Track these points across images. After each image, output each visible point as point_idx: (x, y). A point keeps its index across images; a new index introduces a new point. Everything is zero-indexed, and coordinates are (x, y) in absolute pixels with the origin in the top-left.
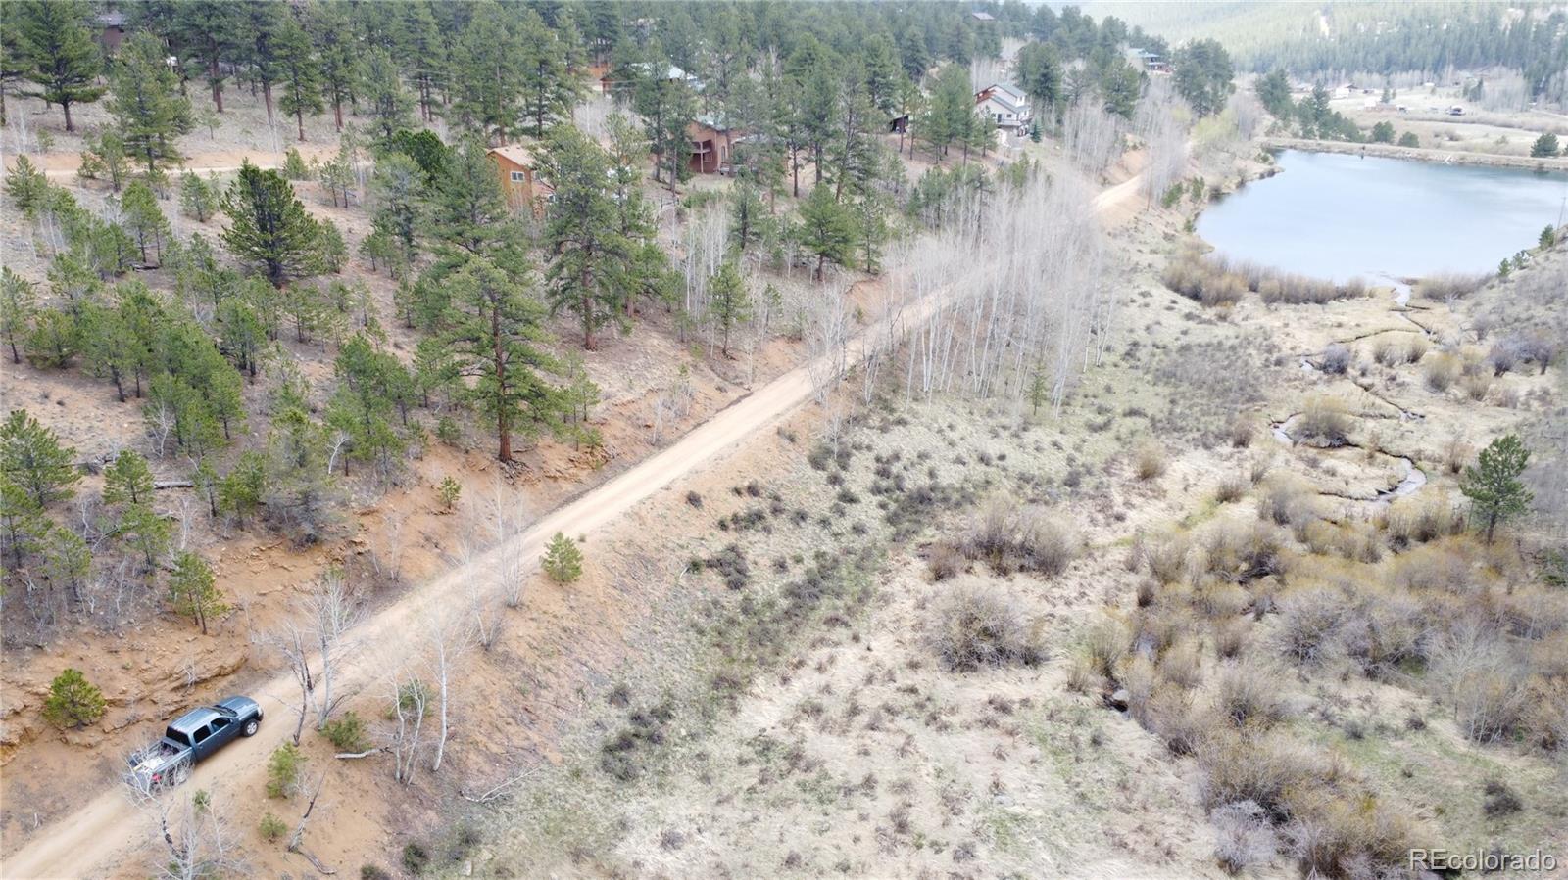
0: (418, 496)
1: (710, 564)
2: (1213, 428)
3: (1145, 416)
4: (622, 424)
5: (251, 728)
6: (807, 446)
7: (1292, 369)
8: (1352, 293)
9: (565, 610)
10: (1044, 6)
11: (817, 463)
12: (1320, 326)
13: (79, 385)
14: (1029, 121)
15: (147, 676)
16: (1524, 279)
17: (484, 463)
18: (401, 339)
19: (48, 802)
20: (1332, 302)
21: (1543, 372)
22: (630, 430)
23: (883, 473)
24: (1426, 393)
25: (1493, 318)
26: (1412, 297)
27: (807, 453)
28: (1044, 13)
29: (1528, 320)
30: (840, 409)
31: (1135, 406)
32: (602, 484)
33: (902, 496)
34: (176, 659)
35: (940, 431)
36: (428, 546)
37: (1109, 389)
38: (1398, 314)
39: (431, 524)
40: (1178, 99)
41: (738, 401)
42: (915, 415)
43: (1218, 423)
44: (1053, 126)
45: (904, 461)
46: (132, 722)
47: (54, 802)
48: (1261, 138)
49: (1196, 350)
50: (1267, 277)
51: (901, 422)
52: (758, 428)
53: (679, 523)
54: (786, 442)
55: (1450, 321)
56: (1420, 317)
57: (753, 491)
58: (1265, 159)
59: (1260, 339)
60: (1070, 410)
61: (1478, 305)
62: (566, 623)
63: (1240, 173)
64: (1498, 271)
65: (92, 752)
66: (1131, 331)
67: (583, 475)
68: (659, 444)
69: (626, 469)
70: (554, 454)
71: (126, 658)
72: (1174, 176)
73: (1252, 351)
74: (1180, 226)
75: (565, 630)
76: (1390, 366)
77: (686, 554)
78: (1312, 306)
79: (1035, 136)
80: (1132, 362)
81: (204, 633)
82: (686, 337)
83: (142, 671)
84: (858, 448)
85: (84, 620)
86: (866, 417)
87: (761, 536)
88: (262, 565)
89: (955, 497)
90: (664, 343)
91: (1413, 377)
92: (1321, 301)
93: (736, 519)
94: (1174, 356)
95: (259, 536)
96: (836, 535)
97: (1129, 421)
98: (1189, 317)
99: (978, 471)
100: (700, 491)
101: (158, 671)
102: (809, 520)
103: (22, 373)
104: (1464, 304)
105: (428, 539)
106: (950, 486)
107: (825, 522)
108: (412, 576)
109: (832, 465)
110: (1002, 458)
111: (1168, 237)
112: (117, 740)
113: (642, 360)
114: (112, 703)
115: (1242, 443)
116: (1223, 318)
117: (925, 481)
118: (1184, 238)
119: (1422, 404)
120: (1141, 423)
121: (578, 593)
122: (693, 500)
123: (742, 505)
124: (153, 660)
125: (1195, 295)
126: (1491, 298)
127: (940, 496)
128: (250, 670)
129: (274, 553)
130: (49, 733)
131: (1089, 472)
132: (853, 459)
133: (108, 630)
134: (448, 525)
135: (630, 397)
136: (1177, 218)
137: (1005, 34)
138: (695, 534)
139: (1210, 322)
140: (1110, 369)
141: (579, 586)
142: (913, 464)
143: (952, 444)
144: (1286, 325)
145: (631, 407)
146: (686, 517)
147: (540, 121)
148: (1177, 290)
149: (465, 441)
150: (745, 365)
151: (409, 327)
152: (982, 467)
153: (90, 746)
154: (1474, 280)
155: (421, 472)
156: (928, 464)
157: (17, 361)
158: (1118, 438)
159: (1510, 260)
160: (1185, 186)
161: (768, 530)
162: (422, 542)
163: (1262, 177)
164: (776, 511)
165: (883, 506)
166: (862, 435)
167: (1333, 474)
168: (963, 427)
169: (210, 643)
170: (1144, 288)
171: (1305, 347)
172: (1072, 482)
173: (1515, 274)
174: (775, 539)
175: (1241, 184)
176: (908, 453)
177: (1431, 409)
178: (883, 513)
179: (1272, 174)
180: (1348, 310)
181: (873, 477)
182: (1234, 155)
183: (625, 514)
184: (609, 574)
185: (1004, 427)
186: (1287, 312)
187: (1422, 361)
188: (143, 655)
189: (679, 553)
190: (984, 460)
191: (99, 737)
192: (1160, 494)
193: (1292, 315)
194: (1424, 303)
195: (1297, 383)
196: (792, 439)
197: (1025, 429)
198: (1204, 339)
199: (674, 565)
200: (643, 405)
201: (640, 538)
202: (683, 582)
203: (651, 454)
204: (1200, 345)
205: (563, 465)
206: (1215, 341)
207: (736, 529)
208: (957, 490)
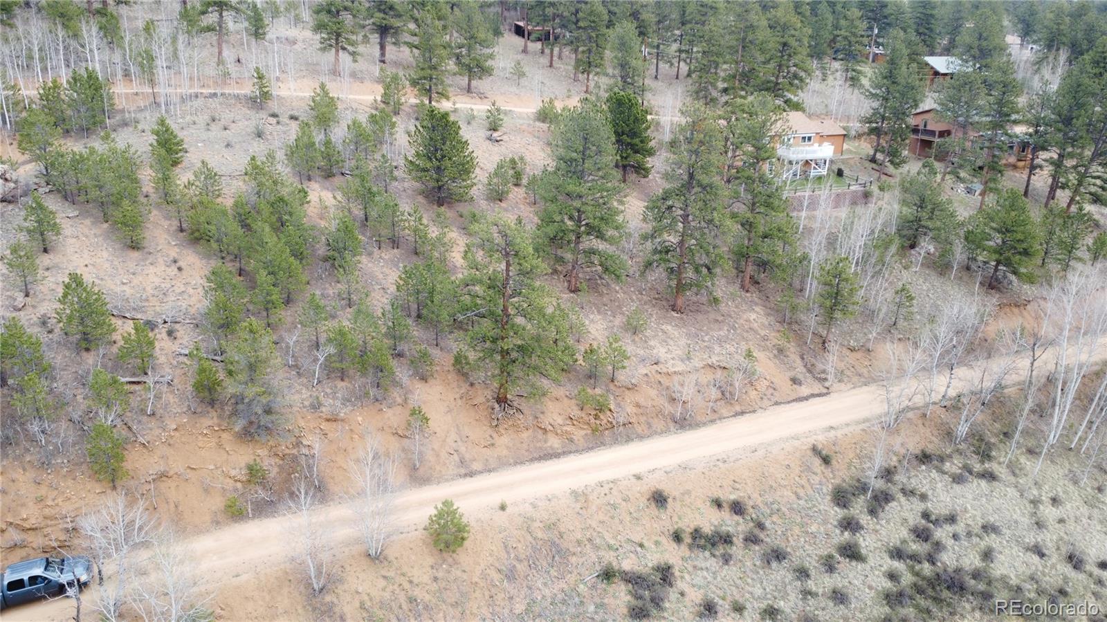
0: (393, 415)
1: (627, 578)
6: (841, 474)
9: (426, 579)
11: (841, 497)
15: (48, 512)
17: (480, 400)
22: (658, 401)
23: (922, 534)
27: (837, 481)
30: (913, 441)
32: (592, 449)
33: (926, 569)
35: (1035, 502)
39: (388, 444)
42: (1014, 469)
45: (960, 528)
51: (990, 476)
52: (796, 438)
53: (626, 519)
54: (817, 462)
57: (737, 508)
62: (417, 593)
67: (579, 434)
68: (683, 423)
71: (42, 492)
75: (412, 600)
77: (609, 558)
81: (113, 490)
83: (46, 506)
84: (908, 493)
85: (34, 450)
86: (942, 459)
87: (713, 563)
89: (1001, 597)
90: (763, 319)
93: (696, 534)
96: (807, 593)
99: (1056, 571)
100: (667, 488)
101: (57, 510)
102: (785, 563)
103: (174, 241)
106: (1004, 579)
107: (803, 573)
108: (337, 489)
109: (858, 508)
117: (972, 561)
121: (454, 564)
122: (659, 499)
123: (710, 520)
124: (59, 500)
127: (982, 587)
129: (223, 436)
132: (893, 504)
133: (44, 464)
135: (680, 368)
138: (635, 537)
141: (461, 557)
142: (969, 534)
143: (1039, 525)
145: (675, 378)
146: (639, 515)
149: (476, 374)
152: (1068, 570)
156: (992, 540)
157: (182, 230)
161: (727, 559)
164: (751, 540)
165: (892, 576)
166: (924, 479)
169: (112, 499)
174: (731, 572)
176: (972, 517)
178: (888, 584)
181: (904, 533)
184: (504, 555)
188: (55, 493)
189: (602, 553)
190: (1075, 561)
196: (826, 460)
199: (588, 563)
200: (692, 378)
201: (569, 523)
202: (583, 588)
205: (559, 420)
207: (690, 547)
208: (1010, 588)
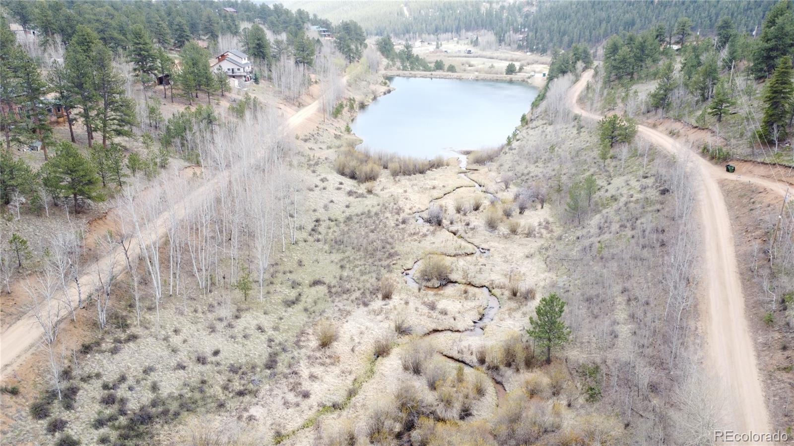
2: (368, 285)
3: (324, 283)
6: (31, 395)
7: (411, 227)
8: (436, 165)
10: (264, 4)
11: (39, 412)
12: (423, 190)
14: (251, 72)
16: (520, 147)
20: (428, 172)
21: (542, 207)
23: (108, 401)
24: (487, 233)
25: (510, 174)
26: (468, 163)
27: (31, 402)
28: (264, 8)
29: (528, 174)
30: (73, 343)
31: (317, 277)
33: (123, 421)
35: (166, 339)
37: (300, 263)
38: (463, 175)
40: (338, 53)
42: (145, 325)
43: (371, 281)
45: (130, 381)
48: (382, 72)
49: (355, 219)
50: (392, 159)
51: (133, 338)
55: (489, 175)
56: (475, 176)
58: (385, 84)
59: (392, 204)
60: (272, 288)
61: (501, 165)
63: (373, 92)
64: (506, 142)
66: (315, 211)
72: (338, 98)
73: (388, 215)
74: (343, 129)
76: (465, 214)
78: (418, 175)
79: (256, 80)
80: (316, 236)
84: (86, 379)
86: (98, 344)
89: (174, 406)
91: (478, 220)
92: (422, 172)
94: (342, 225)
97: (313, 290)
98: (350, 193)
99: (195, 372)
104: (494, 165)
106: (170, 396)
109: (57, 411)
110: (216, 353)
111: (337, 137)
115: (387, 296)
116: (370, 192)
117: (147, 397)
118: (346, 136)
119: (486, 241)
120: (322, 290)
125: (353, 177)
126: (507, 159)
127: (160, 409)
131: (284, 350)
132: (80, 392)
136: (341, 124)
139: (362, 196)
140: (302, 244)
142: (138, 382)
143: (174, 351)
144: (405, 191)
148: (343, 174)
152: (200, 368)
154: (496, 149)
156: (153, 377)
158: (306, 310)
159: (511, 136)
160: (345, 103)
163: (385, 94)
165: (103, 440)
166: (93, 363)
167: (446, 314)
168: (187, 329)
170: (323, 176)
171: (418, 206)
172: (271, 364)
173: (515, 144)
175: (375, 98)
176: (135, 370)
177: (492, 244)
179: (389, 92)
180: (437, 176)
181: (97, 407)
182: (369, 83)
185: (220, 320)
186: (404, 180)
187: (481, 209)
190: (201, 360)
192: (335, 360)
193: (408, 183)
194: (475, 166)
195: (415, 237)
196: (14, 392)
197: (237, 317)
198: (359, 210)
204: (357, 215)
206: (366, 210)
208: (176, 399)
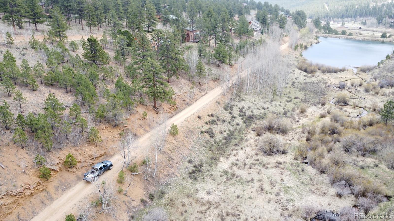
0: (137, 116)
1: (206, 132)
2: (316, 101)
3: (299, 99)
4: (179, 100)
5: (111, 168)
6: (223, 106)
7: (332, 88)
8: (343, 70)
9: (175, 142)
10: (260, 2)
11: (226, 109)
12: (336, 78)
13: (56, 89)
14: (260, 30)
15: (85, 156)
16: (384, 67)
17: (151, 109)
18: (126, 80)
19: (66, 184)
20: (339, 72)
21: (392, 88)
22: (181, 101)
23: (241, 111)
24: (365, 93)
25: (378, 76)
26: (357, 71)
28: (260, 4)
29: (387, 76)
30: (229, 97)
31: (297, 96)
32: (176, 114)
33: (246, 117)
34: (91, 152)
35: (252, 102)
36: (141, 127)
37: (289, 93)
38: (355, 75)
39: (141, 122)
40: (294, 24)
41: (204, 95)
42: (246, 98)
44: (266, 31)
45: (245, 109)
46: (82, 167)
47: (68, 185)
48: (315, 34)
49: (308, 84)
50: (322, 66)
51: (243, 100)
52: (211, 101)
53: (197, 123)
54: (218, 104)
55: (367, 76)
56: (360, 76)
57: (212, 115)
58: (317, 39)
59: (323, 81)
60: (281, 97)
61: (373, 73)
62: (176, 145)
63: (311, 42)
64: (377, 65)
65: (74, 173)
66: (292, 79)
67: (172, 112)
68: (188, 105)
69: (182, 111)
70: (165, 106)
71: (80, 152)
72: (296, 43)
73: (321, 84)
74: (299, 55)
75: (176, 146)
76: (355, 87)
77: (200, 130)
78: (334, 73)
79: (262, 33)
80: (294, 86)
81: (96, 146)
82: (190, 80)
83: (84, 155)
84: (234, 106)
85: (69, 143)
86: (235, 99)
87: (215, 126)
88: (106, 131)
90: (185, 81)
91: (362, 89)
92: (336, 72)
93: (209, 122)
94: (303, 85)
95: (104, 124)
96: (232, 126)
97: (296, 100)
98: (305, 76)
100: (201, 115)
101: (87, 155)
102: (226, 122)
103: (43, 86)
104: (370, 73)
105: (141, 126)
106: (257, 115)
107: (229, 123)
108: (138, 134)
109: (229, 110)
110: (268, 108)
111: (297, 58)
112: (79, 171)
113: (181, 85)
114: (78, 162)
115: (323, 104)
116: (313, 76)
117: (251, 114)
118: (300, 58)
119: (364, 96)
120: (299, 100)
121: (177, 138)
122: (199, 117)
123: (211, 119)
124: (86, 152)
125: (306, 71)
126: (377, 71)
127: (255, 117)
128: (107, 155)
129: (108, 128)
130: (65, 169)
131: (289, 111)
132: (234, 108)
133: (75, 145)
134: (145, 123)
135: (180, 94)
136: (298, 53)
137: (251, 9)
138: (201, 125)
139: (310, 77)
140: (288, 88)
141: (177, 136)
142: (247, 110)
143: (256, 105)
144: (328, 78)
145: (181, 96)
146: (198, 121)
147: (149, 29)
148: (301, 70)
149: (145, 103)
150: (205, 87)
151: (127, 77)
152: (264, 110)
153: (74, 172)
154: (372, 67)
155: (137, 110)
156: (251, 110)
157: (42, 84)
158: (294, 104)
159: (380, 62)
160: (298, 45)
161: (217, 124)
162: (140, 126)
163: (316, 43)
164: (218, 120)
165: (242, 119)
166: (235, 103)
167: (346, 111)
168: (257, 101)
169: (98, 149)
170: (293, 69)
171: (334, 83)
172: (285, 113)
173: (381, 66)
174: (219, 127)
175: (311, 45)
176: (246, 107)
177: (366, 97)
178: (242, 121)
179: (318, 42)
180: (343, 74)
181: (239, 112)
182: (309, 38)
183: (185, 120)
184: (184, 134)
185: (267, 101)
186: (328, 75)
187: (362, 86)
188: (83, 151)
189: (198, 129)
191: (76, 170)
192: (306, 116)
193: (329, 75)
194: (360, 72)
195: (334, 91)
196: (219, 104)
197: (272, 102)
198: (310, 81)
199: (197, 132)
200: (183, 95)
201: (189, 126)
202: (200, 136)
203: (186, 107)
204: (309, 82)
205: (168, 109)
206: (312, 81)
207: (210, 124)
208: (258, 116)
